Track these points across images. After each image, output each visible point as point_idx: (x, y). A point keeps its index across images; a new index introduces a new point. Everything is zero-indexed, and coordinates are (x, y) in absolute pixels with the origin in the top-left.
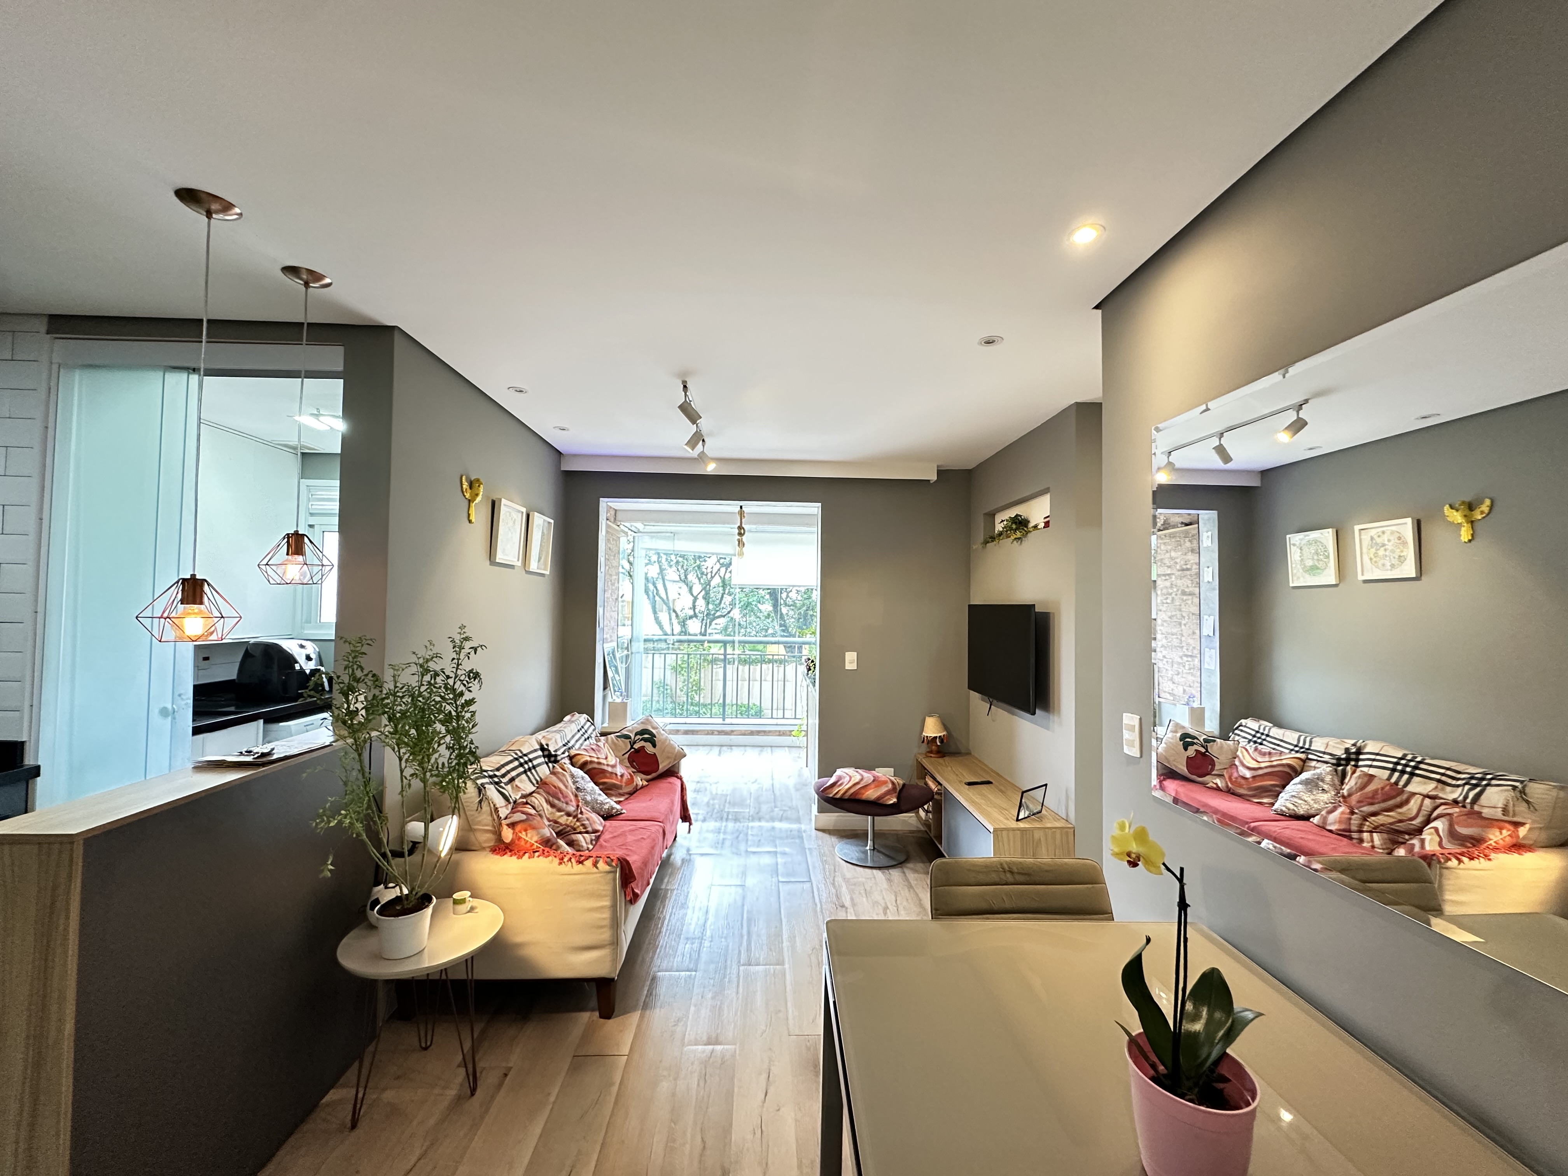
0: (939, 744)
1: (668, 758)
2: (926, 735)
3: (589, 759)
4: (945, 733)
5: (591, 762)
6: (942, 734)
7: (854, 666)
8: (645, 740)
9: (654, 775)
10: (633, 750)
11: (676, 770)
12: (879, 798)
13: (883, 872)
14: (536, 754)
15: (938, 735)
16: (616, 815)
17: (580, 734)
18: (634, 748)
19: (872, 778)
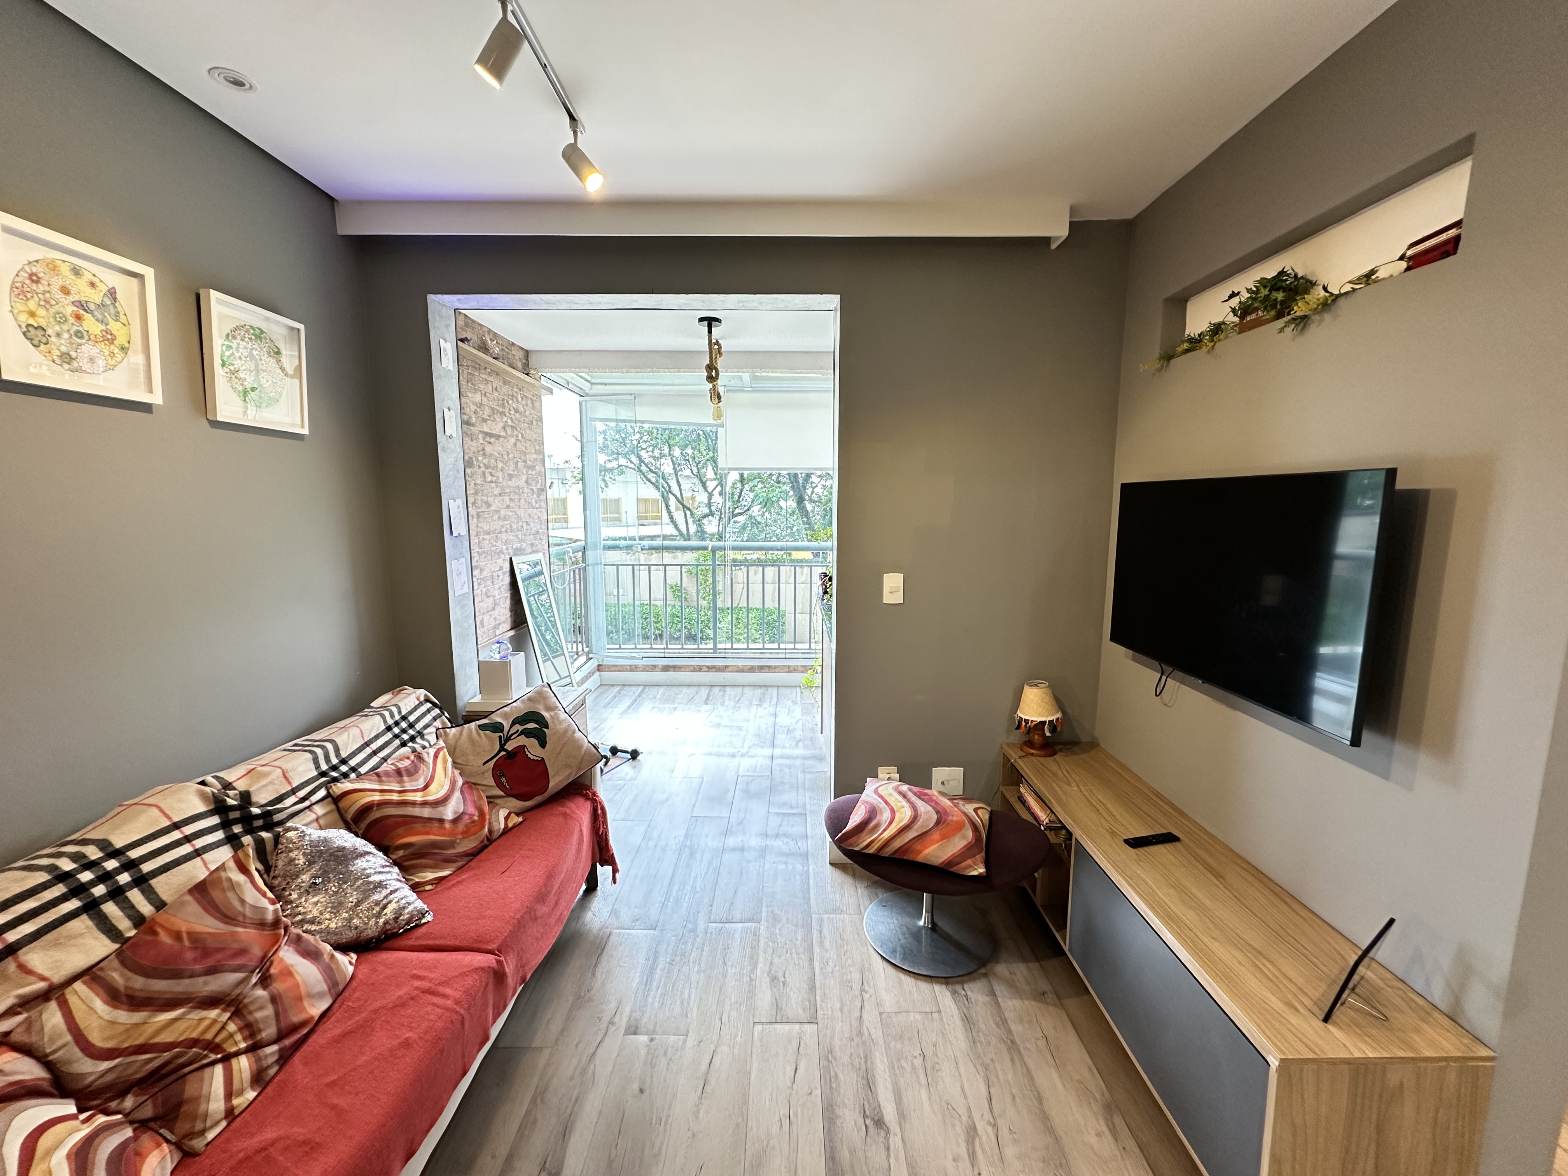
0: (1048, 734)
1: (568, 766)
2: (1024, 717)
3: (377, 797)
4: (1059, 715)
5: (382, 804)
6: (1054, 718)
7: (898, 598)
8: (527, 733)
9: (538, 799)
10: (503, 753)
11: (588, 783)
12: (951, 862)
13: (954, 993)
14: (176, 835)
15: (1048, 719)
16: (406, 931)
17: (389, 735)
18: (506, 750)
19: (935, 817)
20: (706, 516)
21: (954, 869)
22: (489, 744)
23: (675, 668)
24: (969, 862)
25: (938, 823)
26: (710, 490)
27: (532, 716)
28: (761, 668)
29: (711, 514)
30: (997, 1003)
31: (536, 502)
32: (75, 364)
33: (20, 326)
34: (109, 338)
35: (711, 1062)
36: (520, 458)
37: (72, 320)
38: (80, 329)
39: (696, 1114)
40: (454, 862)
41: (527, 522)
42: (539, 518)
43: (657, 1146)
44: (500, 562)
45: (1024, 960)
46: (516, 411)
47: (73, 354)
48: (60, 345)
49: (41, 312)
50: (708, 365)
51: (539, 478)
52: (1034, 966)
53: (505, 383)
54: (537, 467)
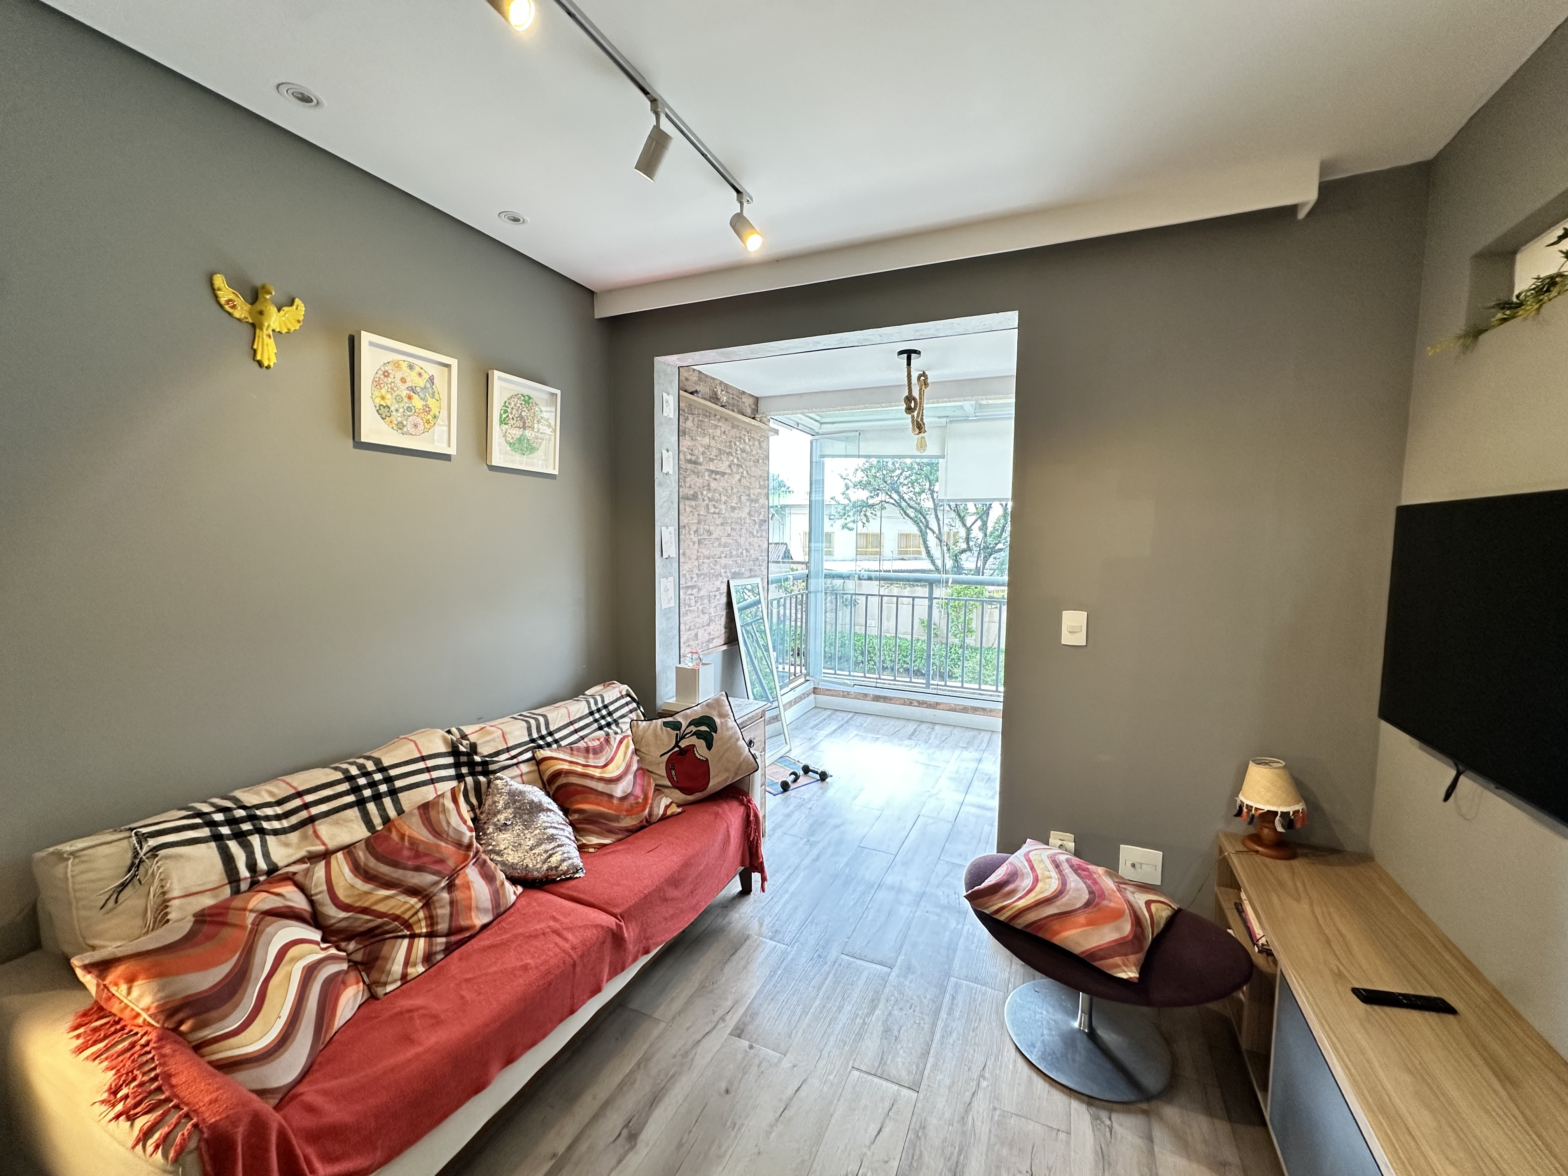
0: (1280, 829)
1: (727, 770)
2: (1246, 802)
3: (566, 766)
4: (1299, 807)
5: (568, 773)
6: (1290, 809)
7: (1080, 639)
8: (698, 735)
9: (698, 795)
10: (677, 749)
11: (746, 790)
12: (1094, 954)
13: (1095, 1118)
14: (421, 765)
15: (1280, 809)
16: (562, 880)
17: (591, 719)
18: (679, 747)
19: (1086, 896)
20: (963, 551)
21: (1097, 964)
22: (668, 739)
23: (885, 699)
24: (1118, 960)
25: (1087, 904)
26: (968, 525)
27: (706, 720)
28: (975, 710)
29: (969, 549)
30: (1151, 1152)
31: (757, 532)
32: (405, 429)
33: (376, 406)
34: (427, 409)
35: (798, 1089)
36: (744, 493)
37: (406, 400)
38: (411, 405)
39: (768, 1133)
40: (616, 834)
41: (747, 550)
42: (759, 546)
43: (723, 1149)
44: (718, 583)
45: (1209, 1112)
46: (743, 451)
47: (405, 423)
48: (397, 417)
49: (388, 396)
50: (907, 397)
51: (762, 510)
52: (1223, 1127)
53: (733, 427)
54: (761, 501)
